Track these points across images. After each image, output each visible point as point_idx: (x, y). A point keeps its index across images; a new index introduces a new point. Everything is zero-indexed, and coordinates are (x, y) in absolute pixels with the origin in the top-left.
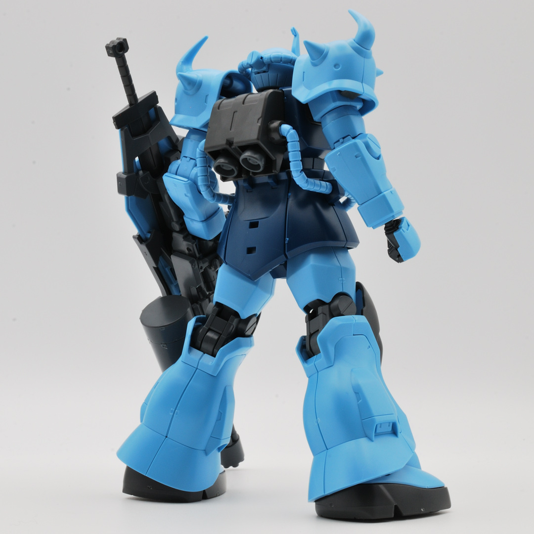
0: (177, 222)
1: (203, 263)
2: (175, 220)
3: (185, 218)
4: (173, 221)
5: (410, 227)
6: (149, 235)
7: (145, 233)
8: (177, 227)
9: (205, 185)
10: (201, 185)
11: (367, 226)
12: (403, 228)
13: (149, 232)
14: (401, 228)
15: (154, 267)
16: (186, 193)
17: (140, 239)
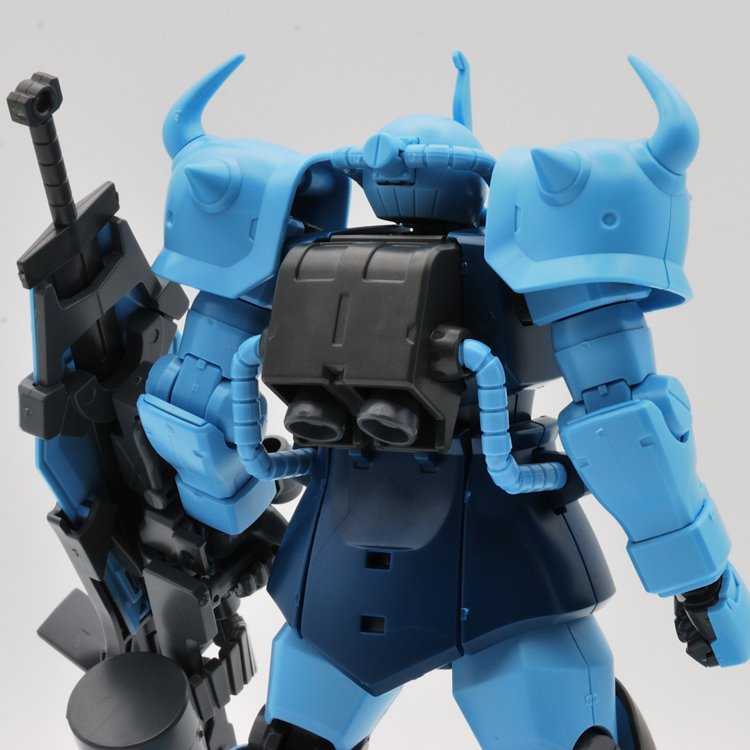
0: (158, 492)
1: (221, 586)
2: (153, 485)
3: (179, 485)
4: (149, 487)
5: (740, 587)
6: (85, 513)
7: (76, 504)
8: (158, 503)
9: (251, 447)
10: (241, 446)
11: (647, 590)
12: (729, 600)
13: (85, 503)
14: (725, 599)
15: (93, 581)
16: (197, 449)
17: (66, 522)
